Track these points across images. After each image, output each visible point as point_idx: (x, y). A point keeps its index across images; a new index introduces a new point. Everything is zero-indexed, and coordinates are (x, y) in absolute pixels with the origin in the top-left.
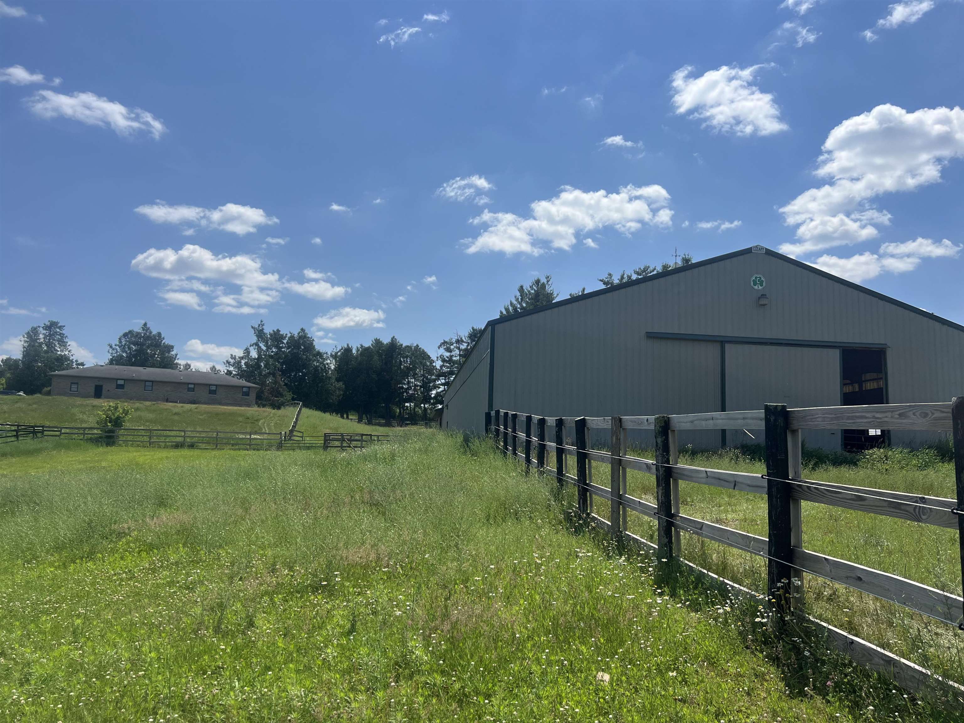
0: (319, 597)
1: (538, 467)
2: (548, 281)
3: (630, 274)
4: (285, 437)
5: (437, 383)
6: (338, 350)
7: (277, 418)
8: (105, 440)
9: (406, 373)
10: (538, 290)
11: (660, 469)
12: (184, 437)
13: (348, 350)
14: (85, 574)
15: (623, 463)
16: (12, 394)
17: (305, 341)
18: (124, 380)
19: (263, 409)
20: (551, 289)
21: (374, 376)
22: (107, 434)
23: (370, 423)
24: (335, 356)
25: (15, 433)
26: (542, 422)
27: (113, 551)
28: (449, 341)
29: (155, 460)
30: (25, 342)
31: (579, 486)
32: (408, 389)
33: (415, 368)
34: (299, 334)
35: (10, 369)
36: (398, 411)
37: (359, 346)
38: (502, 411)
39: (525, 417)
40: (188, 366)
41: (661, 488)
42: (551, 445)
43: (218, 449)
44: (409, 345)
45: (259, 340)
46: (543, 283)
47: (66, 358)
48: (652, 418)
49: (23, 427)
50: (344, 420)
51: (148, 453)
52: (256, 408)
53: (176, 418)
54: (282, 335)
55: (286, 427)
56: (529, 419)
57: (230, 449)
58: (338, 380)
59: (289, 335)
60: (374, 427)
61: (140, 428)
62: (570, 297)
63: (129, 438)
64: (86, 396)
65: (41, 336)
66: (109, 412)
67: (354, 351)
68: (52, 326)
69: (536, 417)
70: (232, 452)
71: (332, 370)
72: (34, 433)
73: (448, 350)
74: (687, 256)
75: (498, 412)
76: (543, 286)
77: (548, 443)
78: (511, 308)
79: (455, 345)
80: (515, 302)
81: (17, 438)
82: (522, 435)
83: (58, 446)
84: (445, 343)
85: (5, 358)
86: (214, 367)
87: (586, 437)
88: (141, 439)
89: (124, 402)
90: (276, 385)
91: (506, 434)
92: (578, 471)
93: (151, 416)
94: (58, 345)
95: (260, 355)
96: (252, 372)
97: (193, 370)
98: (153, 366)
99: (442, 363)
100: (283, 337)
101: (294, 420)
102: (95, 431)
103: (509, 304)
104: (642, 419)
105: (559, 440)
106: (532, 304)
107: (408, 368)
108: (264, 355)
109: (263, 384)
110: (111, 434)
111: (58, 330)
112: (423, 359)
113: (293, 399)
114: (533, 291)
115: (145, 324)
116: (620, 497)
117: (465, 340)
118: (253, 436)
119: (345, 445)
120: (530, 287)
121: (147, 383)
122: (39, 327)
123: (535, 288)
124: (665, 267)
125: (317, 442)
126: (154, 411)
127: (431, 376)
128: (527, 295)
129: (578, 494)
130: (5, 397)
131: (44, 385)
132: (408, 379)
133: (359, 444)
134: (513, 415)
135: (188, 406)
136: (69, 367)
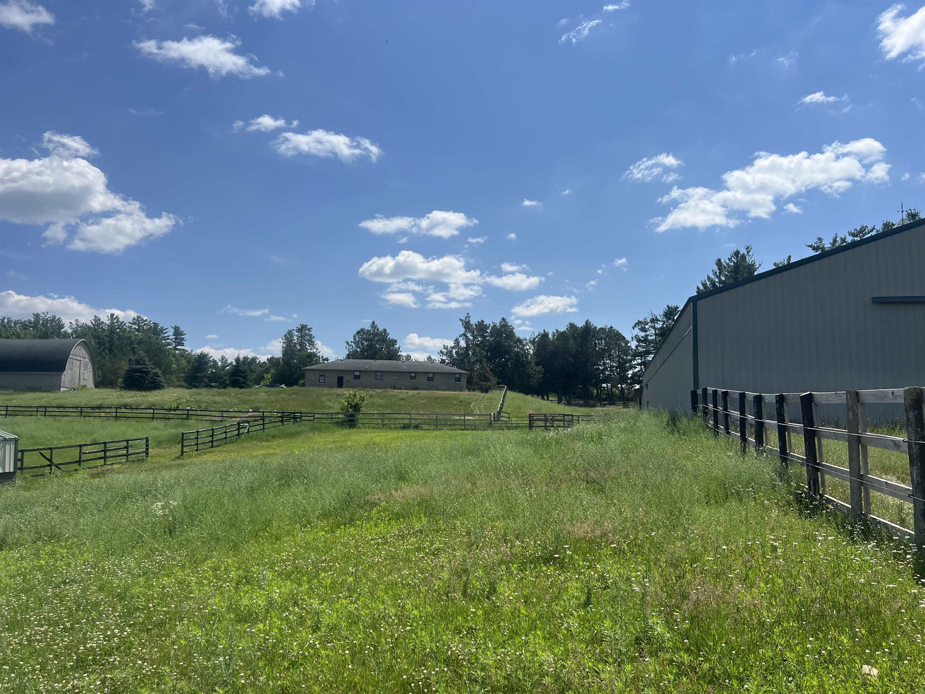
0: (552, 569)
1: (756, 445)
2: (748, 252)
3: (843, 237)
4: (494, 418)
5: (633, 363)
6: (535, 336)
7: (486, 401)
8: (349, 423)
9: (601, 355)
10: (737, 262)
11: (914, 446)
12: (410, 419)
13: (545, 335)
14: (348, 538)
15: (862, 441)
16: (276, 386)
17: (506, 330)
18: (360, 371)
19: (474, 393)
20: (752, 260)
21: (571, 359)
22: (349, 418)
23: (569, 404)
24: (533, 342)
25: (280, 419)
26: (759, 399)
27: (369, 519)
28: (643, 321)
29: (389, 440)
30: (284, 343)
31: (808, 466)
32: (604, 370)
33: (609, 350)
34: (500, 323)
35: (274, 366)
36: (595, 391)
37: (555, 331)
38: (710, 389)
39: (737, 394)
40: (408, 357)
41: (915, 467)
42: (771, 423)
43: (438, 430)
44: (603, 327)
45: (466, 331)
46: (743, 254)
47: (315, 355)
48: (899, 391)
49: (286, 414)
50: (545, 402)
51: (382, 434)
52: (466, 392)
53: (402, 402)
54: (486, 325)
55: (494, 409)
56: (743, 396)
57: (448, 429)
58: (537, 364)
59: (492, 325)
60: (574, 408)
61: (374, 412)
62: (774, 267)
63: (366, 421)
64: (331, 386)
65: (295, 338)
66: (350, 400)
67: (550, 336)
68: (303, 329)
69: (751, 395)
70: (450, 432)
71: (531, 355)
72: (295, 418)
73: (643, 330)
74: (913, 211)
75: (705, 390)
76: (744, 257)
77: (767, 421)
78: (708, 283)
79: (650, 324)
80: (712, 277)
81: (283, 423)
82: (736, 414)
83: (313, 429)
84: (639, 323)
85: (269, 357)
86: (430, 357)
87: (814, 414)
88: (375, 421)
89: (360, 390)
90: (483, 370)
91: (716, 413)
92: (806, 449)
93: (382, 401)
94: (308, 345)
95: (468, 345)
96: (462, 360)
97: (413, 360)
98: (381, 359)
99: (637, 344)
100: (487, 327)
101: (501, 402)
102: (340, 416)
103: (706, 278)
104: (887, 392)
105: (781, 418)
106: (732, 277)
107: (603, 350)
108: (471, 344)
109: (471, 370)
110: (352, 418)
111: (307, 332)
112: (618, 340)
113: (499, 383)
114: (732, 264)
115: (373, 323)
116: (861, 477)
117: (660, 319)
118: (466, 418)
119: (548, 425)
120: (729, 260)
121: (378, 374)
122: (293, 330)
123: (734, 260)
124: (886, 225)
125: (522, 422)
126: (385, 397)
127: (627, 356)
128: (725, 268)
129: (808, 474)
130: (272, 389)
131: (299, 379)
132: (604, 360)
133: (561, 423)
134: (723, 393)
135: (411, 392)
136: (317, 362)
